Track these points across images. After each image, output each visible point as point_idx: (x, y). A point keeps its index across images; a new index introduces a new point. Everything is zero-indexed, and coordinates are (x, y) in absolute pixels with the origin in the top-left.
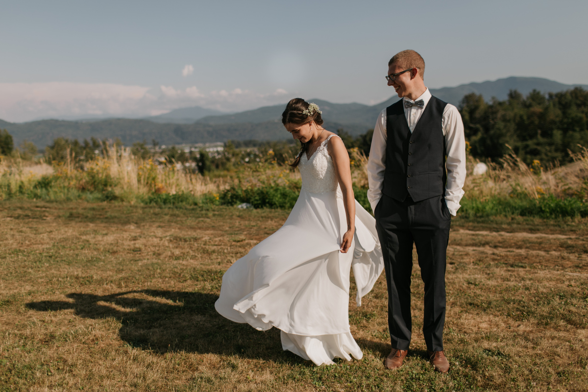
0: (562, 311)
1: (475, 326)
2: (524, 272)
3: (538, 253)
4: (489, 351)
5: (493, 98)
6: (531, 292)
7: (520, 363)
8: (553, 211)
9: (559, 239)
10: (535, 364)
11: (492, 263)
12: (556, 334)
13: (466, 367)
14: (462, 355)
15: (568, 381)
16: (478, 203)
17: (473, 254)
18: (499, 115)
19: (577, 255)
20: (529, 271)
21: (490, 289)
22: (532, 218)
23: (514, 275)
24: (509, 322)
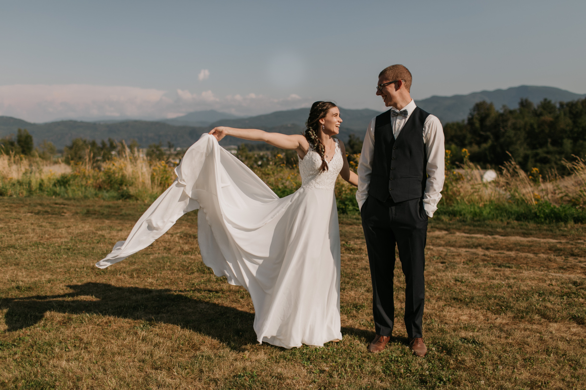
0: (538, 307)
1: (456, 318)
2: (509, 272)
3: (527, 255)
4: (465, 339)
5: (504, 106)
6: (513, 289)
7: (491, 350)
8: (547, 216)
9: (548, 243)
10: (505, 351)
11: (481, 263)
12: (529, 326)
13: (442, 352)
14: (439, 342)
15: (532, 366)
16: (476, 208)
17: (465, 255)
18: (509, 123)
19: (563, 257)
20: (515, 271)
21: (475, 286)
22: (527, 223)
23: (500, 274)
24: (488, 315)
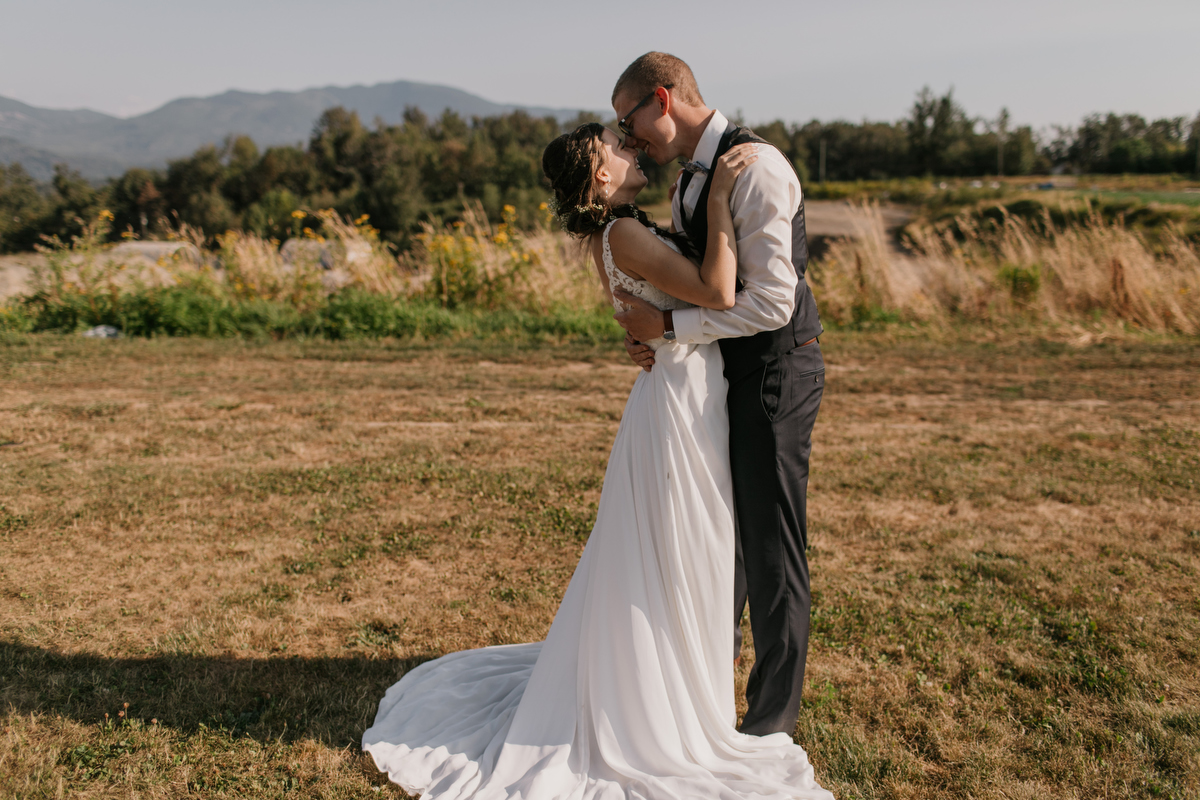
5: (378, 119)
18: (390, 152)
